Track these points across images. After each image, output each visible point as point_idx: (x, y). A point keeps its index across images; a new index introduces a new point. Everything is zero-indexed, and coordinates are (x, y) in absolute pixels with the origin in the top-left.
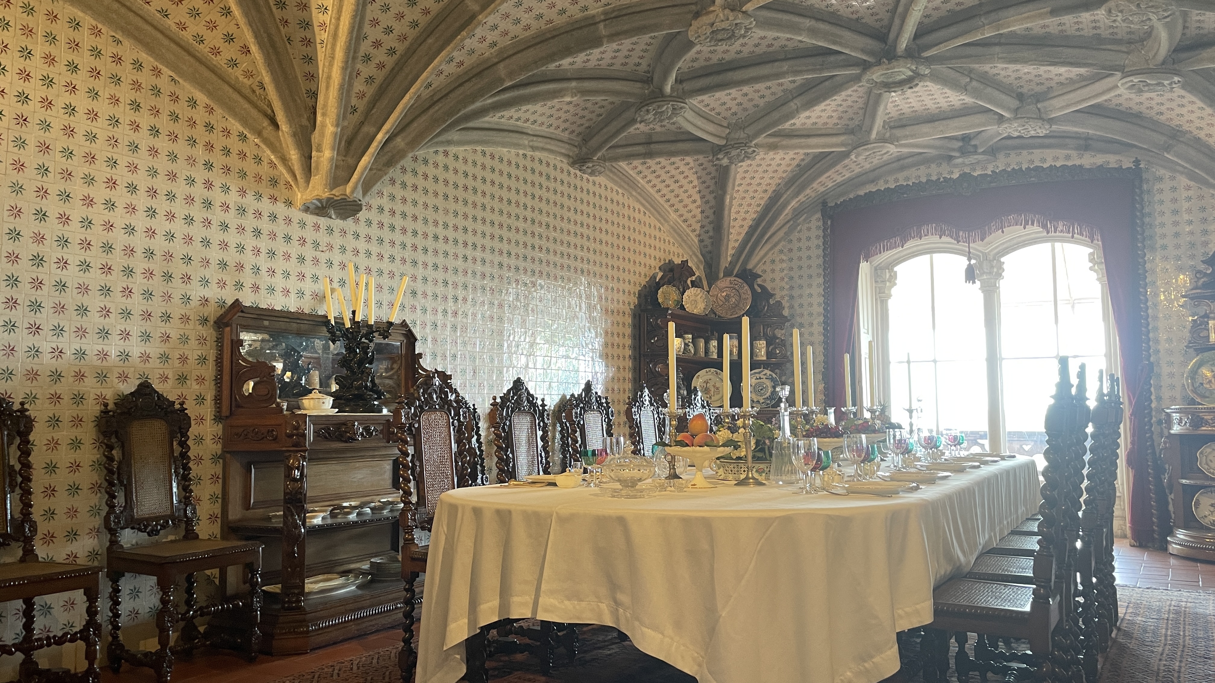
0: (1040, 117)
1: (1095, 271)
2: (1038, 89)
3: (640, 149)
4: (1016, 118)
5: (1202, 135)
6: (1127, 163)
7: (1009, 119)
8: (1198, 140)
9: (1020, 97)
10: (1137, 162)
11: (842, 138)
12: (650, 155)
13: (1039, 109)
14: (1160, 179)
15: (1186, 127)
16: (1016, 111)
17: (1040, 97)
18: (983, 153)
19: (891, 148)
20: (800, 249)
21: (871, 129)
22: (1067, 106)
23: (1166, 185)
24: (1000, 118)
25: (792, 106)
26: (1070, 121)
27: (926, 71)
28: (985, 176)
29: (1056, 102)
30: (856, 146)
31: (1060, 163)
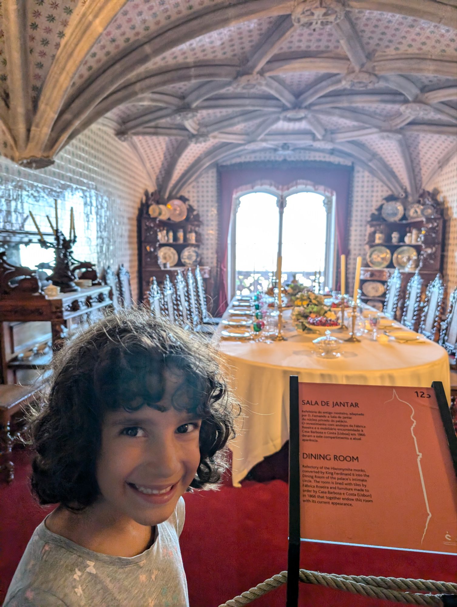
0: (332, 141)
1: (325, 207)
2: (333, 128)
3: (152, 130)
4: (323, 140)
5: (383, 156)
6: (350, 164)
7: (319, 140)
8: (381, 158)
9: (326, 130)
10: (353, 163)
11: (244, 137)
12: (156, 134)
13: (331, 137)
14: (358, 172)
15: (379, 152)
16: (324, 136)
17: (333, 132)
19: (264, 145)
20: (203, 187)
21: (260, 135)
22: (345, 138)
23: (360, 174)
24: (314, 139)
25: (236, 120)
26: (341, 143)
27: (310, 116)
28: (293, 161)
29: (340, 135)
30: (249, 142)
31: (323, 159)
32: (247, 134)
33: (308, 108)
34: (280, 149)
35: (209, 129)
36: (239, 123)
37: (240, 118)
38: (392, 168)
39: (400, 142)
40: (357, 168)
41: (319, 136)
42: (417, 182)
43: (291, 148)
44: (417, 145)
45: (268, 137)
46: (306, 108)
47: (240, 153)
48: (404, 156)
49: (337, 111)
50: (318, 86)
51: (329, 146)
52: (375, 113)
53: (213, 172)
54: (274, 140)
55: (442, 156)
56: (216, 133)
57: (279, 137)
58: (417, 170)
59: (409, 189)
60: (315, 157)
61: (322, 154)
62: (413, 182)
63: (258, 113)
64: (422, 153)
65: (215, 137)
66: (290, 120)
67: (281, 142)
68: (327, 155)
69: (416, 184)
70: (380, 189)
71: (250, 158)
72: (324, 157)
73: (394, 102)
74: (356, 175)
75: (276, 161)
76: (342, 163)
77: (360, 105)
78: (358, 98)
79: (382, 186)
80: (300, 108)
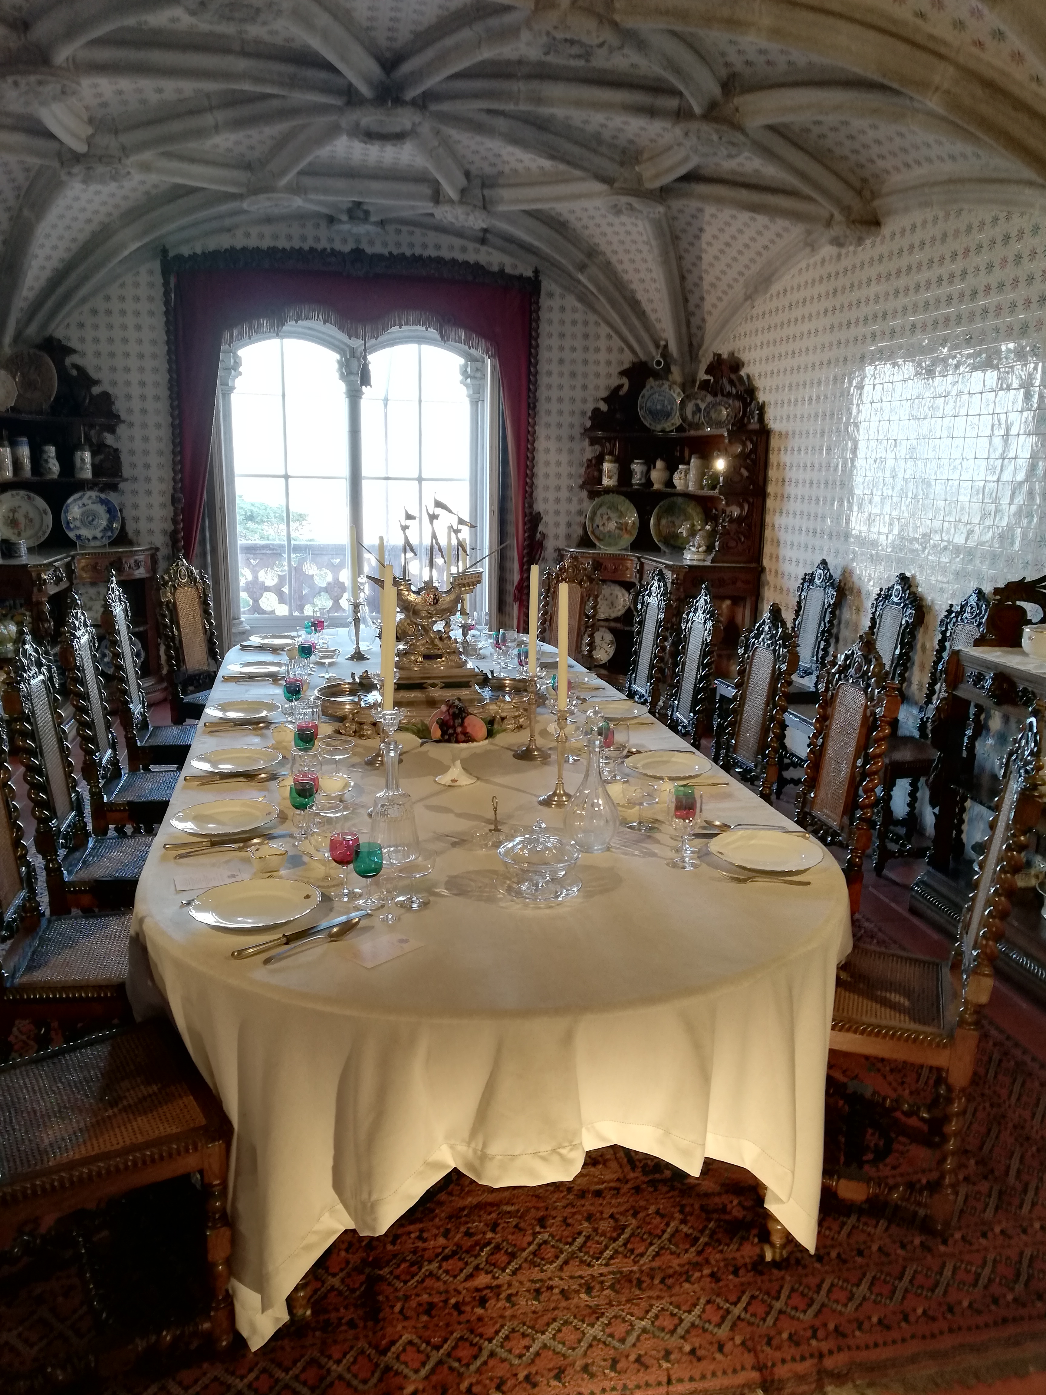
0: (485, 206)
1: (466, 385)
2: (488, 170)
4: (461, 202)
5: (614, 259)
6: (529, 273)
7: (451, 202)
8: (609, 263)
9: (467, 174)
10: (536, 272)
11: (237, 174)
13: (484, 197)
14: (551, 295)
15: (603, 247)
16: (463, 192)
17: (488, 182)
18: (376, 224)
19: (298, 202)
20: (123, 313)
21: (283, 172)
22: (517, 201)
23: (556, 303)
24: (437, 197)
25: (208, 119)
26: (506, 217)
27: (426, 129)
28: (380, 257)
29: (506, 193)
30: (255, 191)
31: (461, 257)
32: (248, 166)
33: (422, 103)
34: (344, 218)
35: (127, 139)
36: (217, 129)
37: (220, 116)
38: (633, 292)
39: (657, 224)
40: (547, 285)
41: (450, 191)
42: (694, 330)
43: (373, 219)
44: (698, 237)
45: (308, 181)
46: (414, 103)
47: (228, 222)
48: (666, 262)
49: (501, 123)
50: (449, 42)
51: (477, 221)
52: (597, 137)
53: (151, 272)
54: (326, 191)
55: (755, 268)
56: (147, 156)
57: (341, 184)
58: (693, 300)
59: (673, 348)
60: (438, 247)
61: (457, 242)
62: (684, 330)
63: (275, 103)
64: (707, 258)
65: (146, 167)
66: (370, 136)
67: (346, 200)
68: (471, 246)
69: (690, 336)
70: (603, 343)
71: (261, 236)
72: (464, 249)
73: (652, 112)
74: (545, 302)
75: (334, 253)
76: (508, 270)
77: (559, 112)
78: (555, 90)
79: (609, 337)
80: (398, 101)
